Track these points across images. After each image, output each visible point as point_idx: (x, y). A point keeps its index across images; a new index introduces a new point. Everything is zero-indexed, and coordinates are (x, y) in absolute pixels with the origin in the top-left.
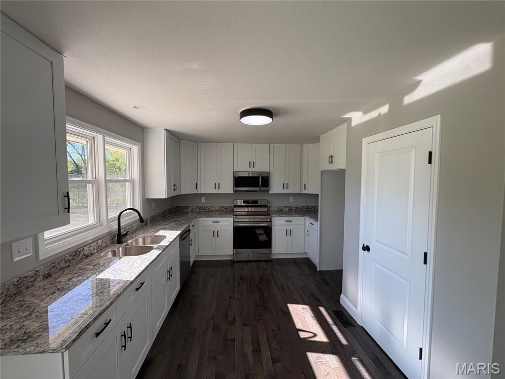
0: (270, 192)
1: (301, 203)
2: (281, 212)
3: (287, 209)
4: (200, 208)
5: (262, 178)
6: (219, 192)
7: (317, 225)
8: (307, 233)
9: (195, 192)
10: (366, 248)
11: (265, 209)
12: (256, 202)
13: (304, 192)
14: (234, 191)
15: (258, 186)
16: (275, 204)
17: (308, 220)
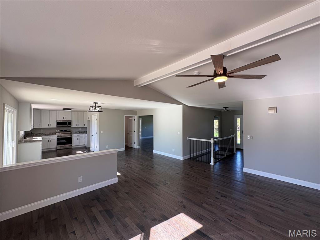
0: (72, 127)
1: (83, 130)
2: (76, 133)
3: (78, 132)
4: (40, 134)
5: (68, 122)
6: (50, 127)
7: (87, 135)
8: (85, 138)
9: (39, 127)
10: (92, 135)
11: (70, 133)
12: (66, 130)
13: (84, 126)
14: (57, 127)
15: (67, 125)
16: (74, 131)
17: (85, 134)
